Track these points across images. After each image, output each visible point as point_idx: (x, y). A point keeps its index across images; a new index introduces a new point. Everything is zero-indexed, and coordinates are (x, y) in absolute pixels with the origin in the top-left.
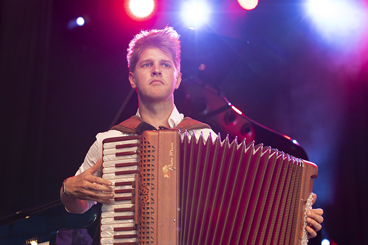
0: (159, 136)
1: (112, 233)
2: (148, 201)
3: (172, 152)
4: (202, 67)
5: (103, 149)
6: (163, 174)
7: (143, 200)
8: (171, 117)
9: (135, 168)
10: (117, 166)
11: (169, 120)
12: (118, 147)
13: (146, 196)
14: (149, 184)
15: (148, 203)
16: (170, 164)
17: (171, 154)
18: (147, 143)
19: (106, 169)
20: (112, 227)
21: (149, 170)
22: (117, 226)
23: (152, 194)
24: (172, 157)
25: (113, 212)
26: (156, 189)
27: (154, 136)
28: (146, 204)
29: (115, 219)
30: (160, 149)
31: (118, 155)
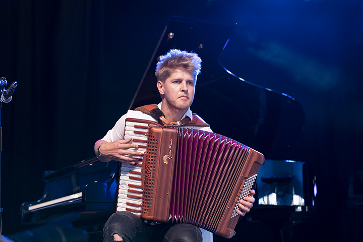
1: (127, 187)
4: (201, 47)
10: (134, 140)
13: (149, 175)
14: (152, 166)
18: (152, 137)
20: (127, 183)
21: (152, 157)
23: (153, 174)
26: (157, 170)
28: (149, 180)
29: (130, 178)
31: (135, 132)
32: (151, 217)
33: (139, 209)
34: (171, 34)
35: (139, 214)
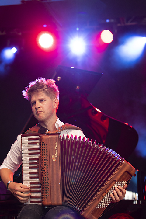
0: (49, 139)
1: (29, 185)
2: (45, 174)
3: (57, 147)
5: (22, 140)
6: (52, 159)
7: (43, 173)
8: (56, 123)
9: (39, 151)
10: (30, 150)
11: (56, 124)
12: (29, 139)
13: (44, 171)
14: (45, 165)
15: (45, 175)
16: (56, 153)
17: (56, 148)
18: (43, 143)
19: (24, 151)
20: (29, 182)
21: (45, 157)
22: (31, 182)
23: (47, 170)
24: (56, 150)
25: (29, 174)
26: (49, 167)
27: (47, 139)
28: (44, 176)
29: (30, 178)
30: (50, 146)
31: (29, 144)
32: (49, 203)
33: (40, 200)
34: (59, 78)
35: (41, 204)
